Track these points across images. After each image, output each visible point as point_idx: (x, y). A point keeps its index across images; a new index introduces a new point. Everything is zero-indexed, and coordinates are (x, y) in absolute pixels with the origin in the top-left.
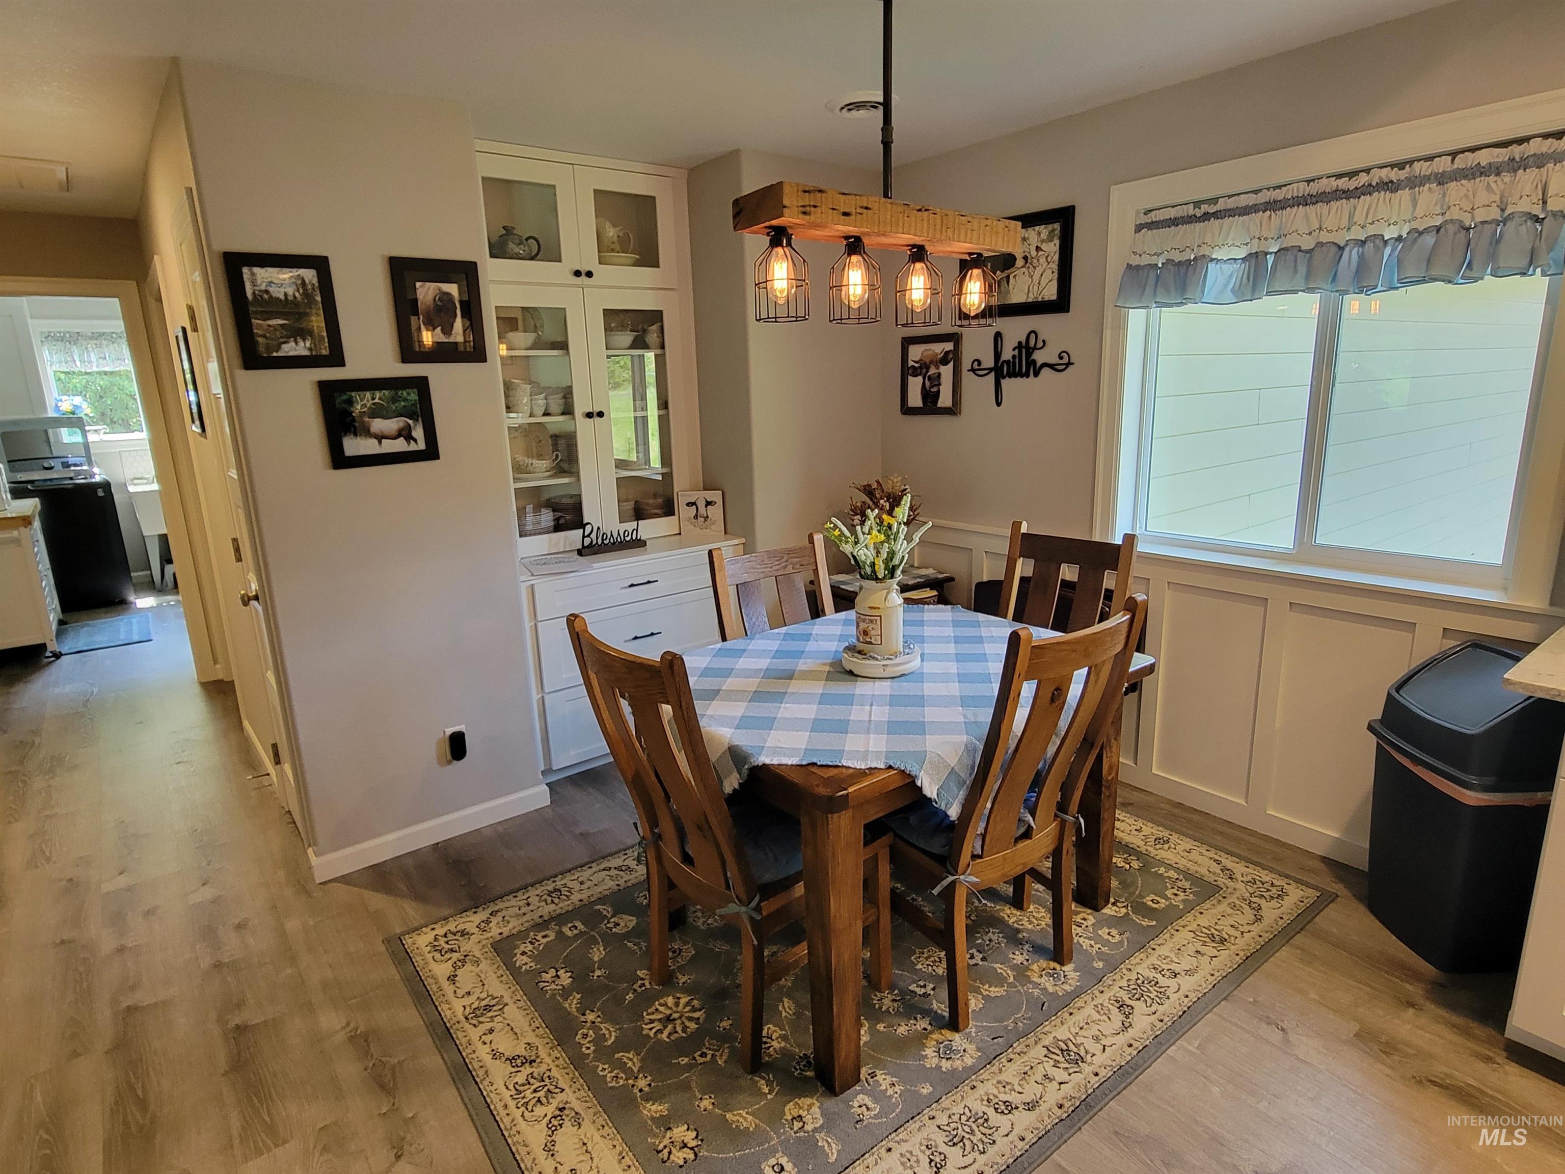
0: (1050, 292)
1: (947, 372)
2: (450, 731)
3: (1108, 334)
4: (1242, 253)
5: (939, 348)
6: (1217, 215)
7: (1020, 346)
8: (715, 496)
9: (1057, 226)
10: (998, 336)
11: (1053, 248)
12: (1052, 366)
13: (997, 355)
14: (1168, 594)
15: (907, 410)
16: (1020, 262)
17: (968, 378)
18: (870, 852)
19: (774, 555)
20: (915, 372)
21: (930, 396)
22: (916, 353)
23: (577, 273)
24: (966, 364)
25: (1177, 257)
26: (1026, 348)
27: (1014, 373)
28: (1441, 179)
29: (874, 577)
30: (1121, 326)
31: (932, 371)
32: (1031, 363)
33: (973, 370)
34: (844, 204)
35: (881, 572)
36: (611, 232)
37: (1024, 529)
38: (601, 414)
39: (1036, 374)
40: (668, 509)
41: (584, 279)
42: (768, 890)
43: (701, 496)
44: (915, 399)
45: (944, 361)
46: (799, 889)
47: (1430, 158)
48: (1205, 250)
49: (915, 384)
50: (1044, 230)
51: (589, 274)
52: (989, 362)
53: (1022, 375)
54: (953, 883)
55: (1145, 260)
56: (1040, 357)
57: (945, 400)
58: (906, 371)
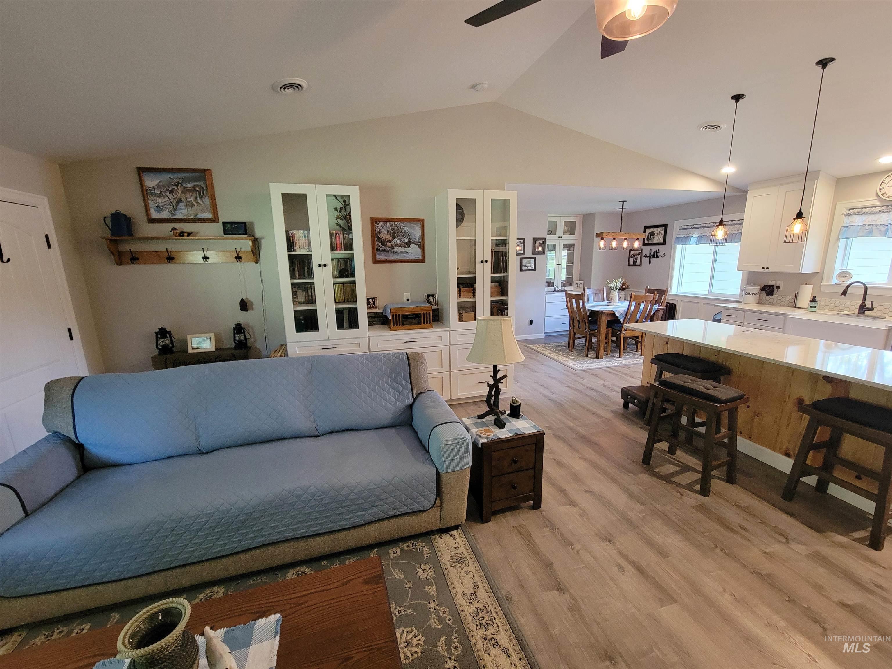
0: (662, 241)
1: (639, 257)
2: (530, 319)
3: (672, 250)
4: (697, 236)
5: (638, 252)
6: (694, 228)
7: (655, 252)
8: (582, 282)
9: (664, 228)
10: (651, 249)
11: (663, 232)
12: (661, 256)
13: (650, 253)
14: (682, 303)
15: (629, 265)
16: (656, 234)
17: (643, 258)
18: (607, 330)
19: (596, 290)
20: (632, 257)
21: (635, 262)
22: (632, 253)
23: (559, 237)
24: (643, 255)
25: (686, 236)
26: (656, 252)
27: (653, 257)
28: (730, 225)
29: (613, 290)
30: (675, 248)
31: (636, 257)
32: (657, 255)
33: (645, 257)
34: (613, 234)
35: (615, 289)
36: (566, 228)
37: (649, 288)
38: (560, 264)
39: (658, 258)
40: (571, 285)
41: (560, 238)
42: (592, 330)
43: (579, 282)
44: (631, 263)
45: (639, 254)
46: (596, 331)
47: (728, 221)
48: (690, 235)
49: (632, 259)
50: (661, 228)
51: (561, 237)
52: (648, 255)
53: (655, 258)
54: (621, 333)
55: (680, 236)
56: (659, 254)
57: (638, 263)
58: (630, 256)
